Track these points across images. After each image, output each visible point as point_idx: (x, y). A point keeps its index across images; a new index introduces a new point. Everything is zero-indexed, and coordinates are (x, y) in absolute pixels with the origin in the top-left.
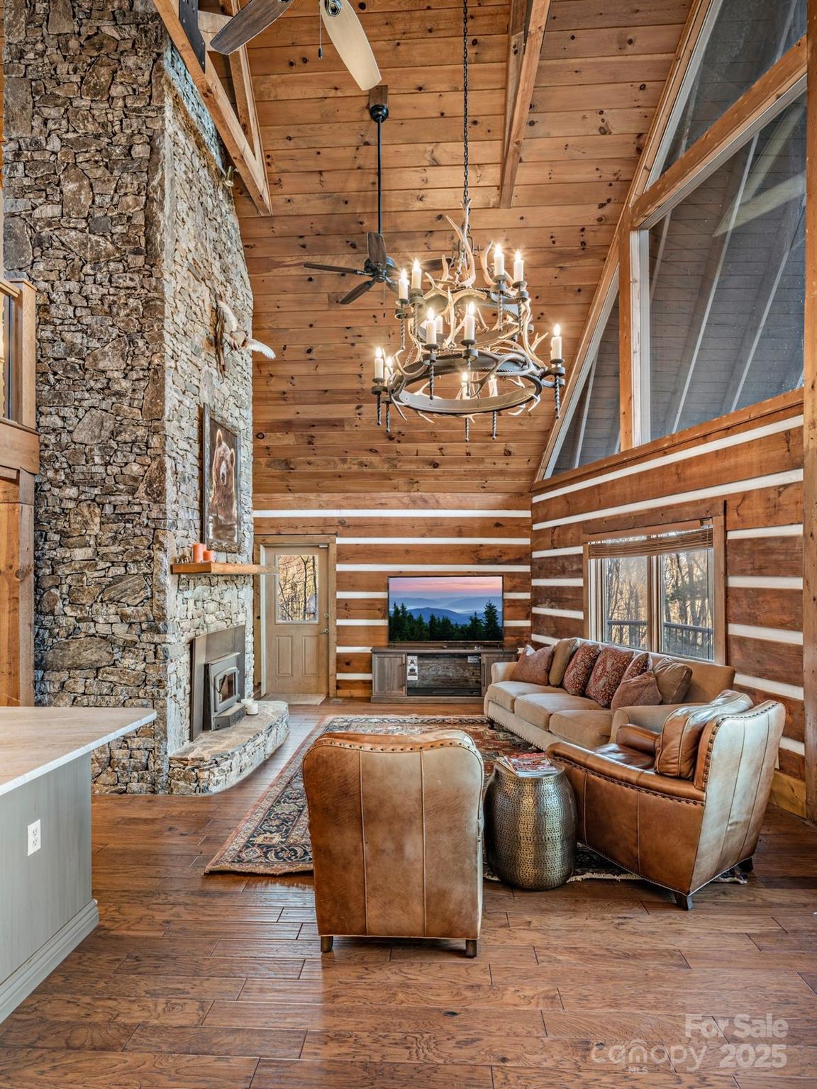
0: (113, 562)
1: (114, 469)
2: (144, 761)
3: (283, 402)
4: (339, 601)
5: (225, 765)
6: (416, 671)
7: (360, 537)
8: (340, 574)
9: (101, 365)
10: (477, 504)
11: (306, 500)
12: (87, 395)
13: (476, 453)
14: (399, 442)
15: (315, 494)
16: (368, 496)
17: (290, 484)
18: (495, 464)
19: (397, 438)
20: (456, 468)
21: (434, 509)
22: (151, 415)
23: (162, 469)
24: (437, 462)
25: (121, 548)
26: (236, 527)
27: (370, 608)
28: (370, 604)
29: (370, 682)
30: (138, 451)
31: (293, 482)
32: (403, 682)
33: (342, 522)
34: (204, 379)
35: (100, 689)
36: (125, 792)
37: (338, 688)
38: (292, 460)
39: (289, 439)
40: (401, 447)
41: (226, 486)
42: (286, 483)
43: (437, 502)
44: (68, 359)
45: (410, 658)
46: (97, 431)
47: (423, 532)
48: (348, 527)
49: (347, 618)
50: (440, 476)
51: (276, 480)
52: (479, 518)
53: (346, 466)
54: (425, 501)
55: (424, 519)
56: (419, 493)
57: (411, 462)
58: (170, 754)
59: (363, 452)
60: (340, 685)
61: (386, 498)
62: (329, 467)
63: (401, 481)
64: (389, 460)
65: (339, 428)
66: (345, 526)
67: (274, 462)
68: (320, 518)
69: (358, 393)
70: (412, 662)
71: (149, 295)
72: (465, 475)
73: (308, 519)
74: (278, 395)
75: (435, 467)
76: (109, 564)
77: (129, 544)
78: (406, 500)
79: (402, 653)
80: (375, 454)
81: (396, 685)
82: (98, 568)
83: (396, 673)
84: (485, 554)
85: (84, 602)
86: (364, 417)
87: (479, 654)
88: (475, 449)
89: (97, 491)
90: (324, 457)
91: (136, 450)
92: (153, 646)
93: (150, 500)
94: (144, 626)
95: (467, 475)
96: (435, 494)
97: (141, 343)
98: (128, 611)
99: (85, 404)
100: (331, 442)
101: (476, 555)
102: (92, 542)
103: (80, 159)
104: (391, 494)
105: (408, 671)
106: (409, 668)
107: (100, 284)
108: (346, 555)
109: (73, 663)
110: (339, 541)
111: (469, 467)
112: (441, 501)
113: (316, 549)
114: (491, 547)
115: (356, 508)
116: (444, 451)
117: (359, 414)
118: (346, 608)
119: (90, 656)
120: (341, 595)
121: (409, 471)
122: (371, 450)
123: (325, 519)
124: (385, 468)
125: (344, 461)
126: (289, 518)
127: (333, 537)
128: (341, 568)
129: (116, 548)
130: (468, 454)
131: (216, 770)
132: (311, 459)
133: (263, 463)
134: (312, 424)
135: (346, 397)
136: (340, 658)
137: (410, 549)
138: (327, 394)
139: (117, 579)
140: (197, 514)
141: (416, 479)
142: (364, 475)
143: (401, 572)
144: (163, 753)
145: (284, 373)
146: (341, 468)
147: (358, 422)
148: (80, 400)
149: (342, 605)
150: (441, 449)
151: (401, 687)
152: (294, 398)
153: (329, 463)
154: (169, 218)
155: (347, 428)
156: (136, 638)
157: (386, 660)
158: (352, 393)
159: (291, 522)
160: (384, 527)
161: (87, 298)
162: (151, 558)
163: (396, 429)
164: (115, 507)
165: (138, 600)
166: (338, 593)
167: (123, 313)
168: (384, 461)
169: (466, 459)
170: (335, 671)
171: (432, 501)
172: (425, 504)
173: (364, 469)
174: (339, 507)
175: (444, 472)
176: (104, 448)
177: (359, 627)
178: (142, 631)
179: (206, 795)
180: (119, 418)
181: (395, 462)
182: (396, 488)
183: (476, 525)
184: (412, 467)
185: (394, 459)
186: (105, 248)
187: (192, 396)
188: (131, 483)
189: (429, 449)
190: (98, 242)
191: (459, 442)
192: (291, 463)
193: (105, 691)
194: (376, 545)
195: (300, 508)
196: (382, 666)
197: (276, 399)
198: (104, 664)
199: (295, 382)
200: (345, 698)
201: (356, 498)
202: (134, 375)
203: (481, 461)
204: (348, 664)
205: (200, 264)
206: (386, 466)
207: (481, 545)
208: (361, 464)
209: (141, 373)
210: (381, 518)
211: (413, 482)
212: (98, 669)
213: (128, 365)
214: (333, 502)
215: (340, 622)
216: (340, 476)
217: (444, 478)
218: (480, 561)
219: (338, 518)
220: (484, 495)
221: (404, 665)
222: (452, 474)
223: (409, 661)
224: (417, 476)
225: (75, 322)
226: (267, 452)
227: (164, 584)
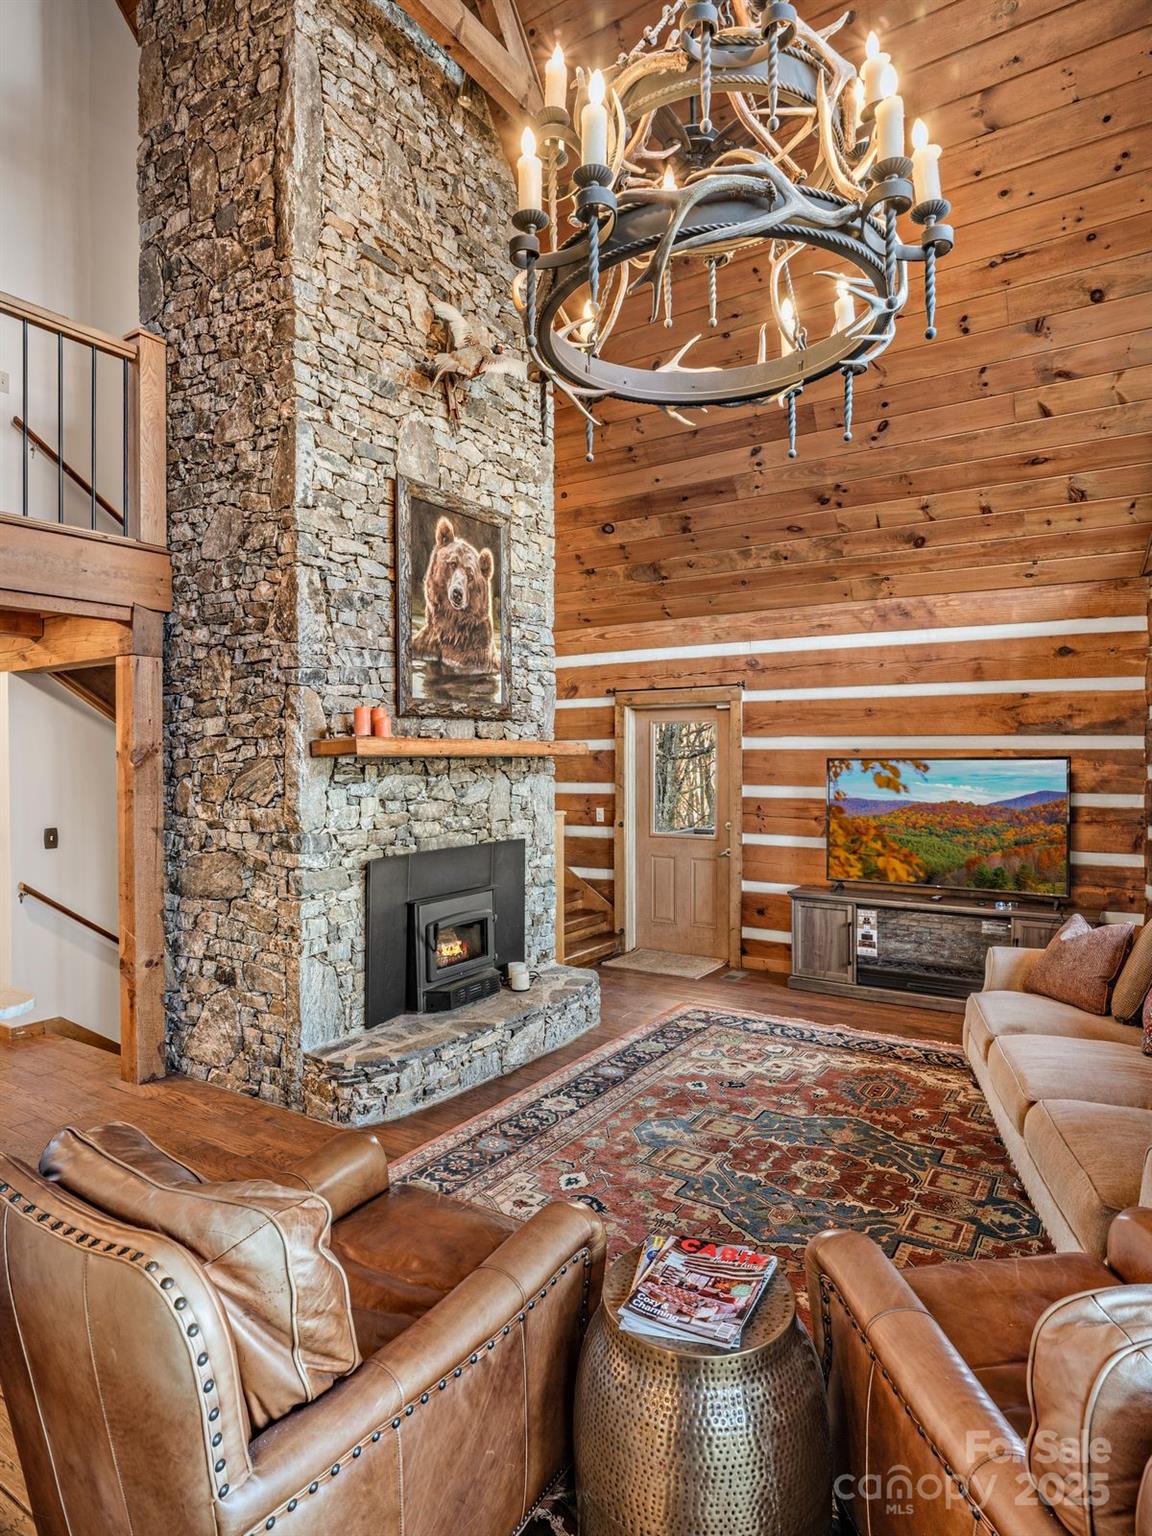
0: (243, 738)
1: (243, 595)
2: (275, 1052)
3: (632, 466)
4: (746, 801)
5: (383, 1082)
6: (875, 940)
7: (783, 688)
8: (748, 755)
9: (228, 437)
10: (1015, 613)
11: (694, 628)
12: (216, 485)
13: (1000, 506)
14: (839, 505)
15: (708, 618)
16: (796, 613)
17: (667, 603)
18: (1049, 522)
19: (834, 499)
20: (963, 542)
21: (922, 627)
22: (281, 501)
23: (293, 587)
24: (922, 534)
25: (250, 716)
26: (498, 677)
27: (800, 815)
28: (801, 808)
29: (788, 947)
30: (267, 561)
31: (672, 602)
32: (848, 958)
33: (752, 663)
34: (406, 436)
35: (232, 932)
36: (256, 1095)
37: (744, 952)
38: (663, 563)
39: (651, 528)
40: (843, 514)
41: (467, 610)
42: (660, 603)
43: (931, 613)
44: (197, 436)
45: (862, 913)
46: (225, 537)
47: (898, 675)
48: (763, 670)
49: (760, 831)
50: (931, 562)
51: (644, 599)
52: (1021, 640)
53: (751, 563)
54: (906, 614)
55: (903, 648)
56: (894, 600)
57: (868, 541)
58: (306, 1048)
59: (781, 533)
60: (746, 947)
61: (831, 614)
62: (723, 567)
63: (855, 580)
64: (826, 543)
65: (728, 496)
66: (758, 670)
67: (635, 569)
68: (716, 658)
69: (750, 425)
70: (867, 921)
71: (279, 307)
72: (984, 555)
73: (696, 660)
74: (620, 456)
75: (917, 546)
76: (239, 742)
77: (258, 709)
78: (868, 615)
79: (846, 903)
80: (797, 535)
81: (834, 960)
82: (229, 747)
83: (835, 939)
84: (1033, 713)
85: (213, 798)
86: (767, 469)
87: (1006, 919)
88: (996, 497)
89: (226, 631)
90: (711, 553)
91: (265, 561)
92: (284, 872)
93: (280, 640)
94: (275, 839)
95: (990, 552)
96: (925, 598)
97: (268, 388)
98: (258, 813)
99: (214, 499)
100: (718, 522)
101: (1013, 715)
102: (223, 709)
103: (207, 128)
104: (839, 607)
105: (859, 938)
106: (860, 932)
107: (229, 312)
108: (756, 721)
109: (205, 890)
110: (747, 696)
111: (991, 536)
112: (938, 612)
113: (714, 712)
114: (1048, 699)
115: (777, 636)
116: (933, 512)
117: (759, 464)
118: (757, 814)
119: (221, 880)
120: (749, 791)
121: (869, 559)
122: (789, 528)
123: (724, 659)
124: (820, 558)
125: (746, 554)
126: (668, 661)
127: (735, 690)
128: (749, 743)
129: (246, 717)
130: (986, 510)
131: (363, 1088)
132: (692, 557)
133: (621, 573)
134: (683, 496)
135: (730, 437)
136: (747, 900)
137: (874, 706)
138: (698, 437)
139: (249, 763)
140: (385, 661)
141: (885, 573)
142: (783, 575)
143: (857, 751)
144: (295, 1046)
145: (623, 415)
146: (744, 567)
147: (758, 480)
148: (209, 495)
149: (752, 808)
150: (925, 508)
151: (845, 965)
152: (646, 454)
153: (722, 561)
154: (304, 173)
155: (741, 494)
156: (266, 857)
157: (817, 912)
158: (740, 428)
159: (670, 668)
160: (826, 668)
161: (214, 338)
162: (282, 732)
163: (830, 481)
164: (245, 653)
165: (268, 798)
166: (744, 788)
167: (249, 347)
168: (816, 545)
169: (983, 520)
170: (738, 923)
171: (919, 614)
172: (905, 619)
173: (784, 565)
174: (748, 637)
175: (939, 553)
176: (235, 565)
177: (781, 848)
178: (274, 847)
179: (345, 1126)
180: (246, 514)
181: (838, 545)
182: (847, 594)
183: (1015, 654)
184: (873, 550)
185: (834, 540)
186: (232, 253)
187: (374, 464)
188: (260, 613)
189: (902, 511)
190: (224, 247)
191: (960, 487)
192: (661, 568)
193: (236, 935)
194: (811, 702)
195: (684, 643)
196: (809, 922)
197: (620, 462)
198: (235, 894)
199: (643, 425)
200: (754, 972)
201: (776, 619)
202: (262, 442)
203: (1018, 520)
204: (761, 912)
205: (397, 246)
206: (822, 554)
207: (1025, 695)
208: (777, 556)
209: (270, 436)
210: (820, 652)
211: (877, 578)
212: (230, 901)
213: (257, 427)
214: (736, 628)
215: (749, 839)
216: (744, 583)
217: (939, 565)
218: (1022, 728)
219: (746, 656)
220: (1032, 591)
221: (850, 926)
222: (954, 554)
223: (861, 919)
224: (885, 566)
225: (203, 378)
226: (621, 553)
227: (296, 773)
